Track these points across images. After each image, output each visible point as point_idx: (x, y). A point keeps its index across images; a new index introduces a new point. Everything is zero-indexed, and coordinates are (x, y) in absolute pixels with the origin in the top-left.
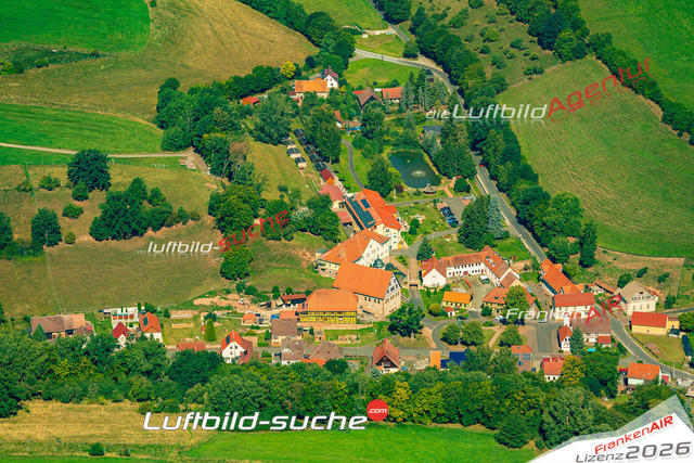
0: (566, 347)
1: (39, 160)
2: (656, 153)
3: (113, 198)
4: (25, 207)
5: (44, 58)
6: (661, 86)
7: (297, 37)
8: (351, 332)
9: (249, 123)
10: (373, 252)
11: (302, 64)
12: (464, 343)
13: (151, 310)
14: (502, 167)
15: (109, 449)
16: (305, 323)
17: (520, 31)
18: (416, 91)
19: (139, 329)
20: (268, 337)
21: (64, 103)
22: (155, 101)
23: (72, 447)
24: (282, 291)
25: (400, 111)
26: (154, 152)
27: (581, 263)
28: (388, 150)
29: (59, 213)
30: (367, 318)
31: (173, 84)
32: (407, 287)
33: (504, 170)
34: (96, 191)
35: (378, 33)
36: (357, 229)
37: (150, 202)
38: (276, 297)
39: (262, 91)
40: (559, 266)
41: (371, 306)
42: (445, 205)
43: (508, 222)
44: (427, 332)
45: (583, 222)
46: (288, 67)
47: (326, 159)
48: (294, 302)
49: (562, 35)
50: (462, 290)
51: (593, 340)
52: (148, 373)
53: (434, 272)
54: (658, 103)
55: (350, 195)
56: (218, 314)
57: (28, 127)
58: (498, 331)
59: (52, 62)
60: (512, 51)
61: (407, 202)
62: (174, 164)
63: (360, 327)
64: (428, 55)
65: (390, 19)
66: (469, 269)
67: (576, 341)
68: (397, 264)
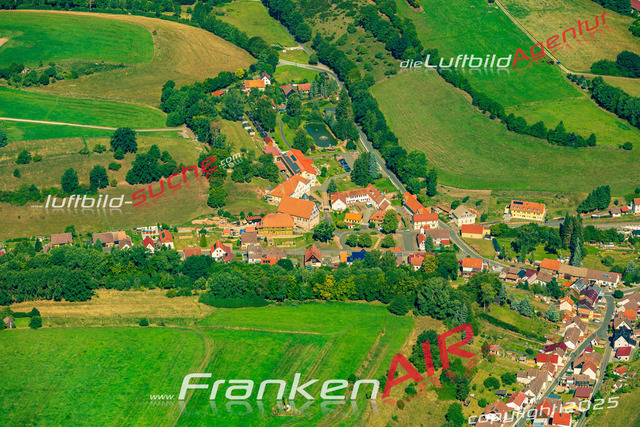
0: (422, 247)
1: (92, 134)
2: (470, 124)
3: (140, 158)
4: (85, 164)
5: (91, 69)
6: (470, 82)
7: (243, 53)
8: (290, 240)
9: (219, 107)
10: (301, 190)
11: (248, 70)
12: (360, 246)
13: (165, 228)
14: (375, 134)
15: (152, 321)
16: (262, 234)
17: (381, 47)
18: (319, 86)
19: (159, 240)
20: (239, 243)
21: (104, 97)
22: (160, 94)
23: (128, 321)
24: (246, 214)
25: (310, 98)
26: (162, 128)
27: (428, 194)
28: (303, 123)
29: (107, 167)
30: (299, 231)
31: (171, 84)
32: (322, 211)
33: (376, 136)
34: (128, 153)
35: (292, 49)
36: (289, 174)
37: (162, 160)
38: (242, 219)
39: (225, 87)
40: (415, 196)
41: (301, 223)
42: (341, 158)
43: (381, 168)
44: (337, 239)
45: (428, 168)
46: (240, 72)
47: (267, 130)
48: (254, 221)
49: (407, 50)
50: (356, 212)
51: (438, 242)
52: (170, 271)
53: (339, 201)
54: (469, 93)
55: (283, 153)
56: (207, 229)
57: (84, 113)
58: (381, 237)
59: (96, 71)
60: (377, 60)
61: (318, 156)
62: (175, 135)
63: (295, 236)
64: (324, 63)
65: (299, 40)
66: (359, 199)
67: (429, 243)
68: (315, 196)
